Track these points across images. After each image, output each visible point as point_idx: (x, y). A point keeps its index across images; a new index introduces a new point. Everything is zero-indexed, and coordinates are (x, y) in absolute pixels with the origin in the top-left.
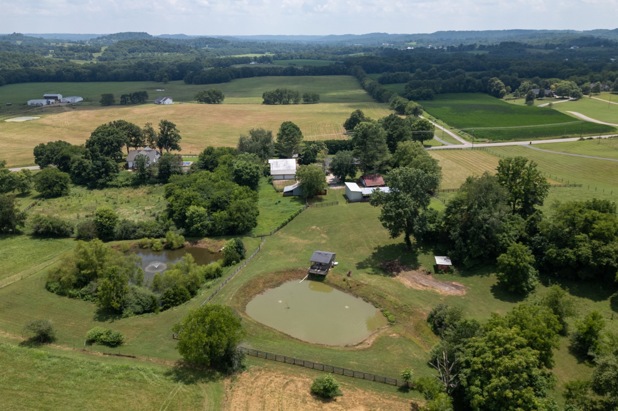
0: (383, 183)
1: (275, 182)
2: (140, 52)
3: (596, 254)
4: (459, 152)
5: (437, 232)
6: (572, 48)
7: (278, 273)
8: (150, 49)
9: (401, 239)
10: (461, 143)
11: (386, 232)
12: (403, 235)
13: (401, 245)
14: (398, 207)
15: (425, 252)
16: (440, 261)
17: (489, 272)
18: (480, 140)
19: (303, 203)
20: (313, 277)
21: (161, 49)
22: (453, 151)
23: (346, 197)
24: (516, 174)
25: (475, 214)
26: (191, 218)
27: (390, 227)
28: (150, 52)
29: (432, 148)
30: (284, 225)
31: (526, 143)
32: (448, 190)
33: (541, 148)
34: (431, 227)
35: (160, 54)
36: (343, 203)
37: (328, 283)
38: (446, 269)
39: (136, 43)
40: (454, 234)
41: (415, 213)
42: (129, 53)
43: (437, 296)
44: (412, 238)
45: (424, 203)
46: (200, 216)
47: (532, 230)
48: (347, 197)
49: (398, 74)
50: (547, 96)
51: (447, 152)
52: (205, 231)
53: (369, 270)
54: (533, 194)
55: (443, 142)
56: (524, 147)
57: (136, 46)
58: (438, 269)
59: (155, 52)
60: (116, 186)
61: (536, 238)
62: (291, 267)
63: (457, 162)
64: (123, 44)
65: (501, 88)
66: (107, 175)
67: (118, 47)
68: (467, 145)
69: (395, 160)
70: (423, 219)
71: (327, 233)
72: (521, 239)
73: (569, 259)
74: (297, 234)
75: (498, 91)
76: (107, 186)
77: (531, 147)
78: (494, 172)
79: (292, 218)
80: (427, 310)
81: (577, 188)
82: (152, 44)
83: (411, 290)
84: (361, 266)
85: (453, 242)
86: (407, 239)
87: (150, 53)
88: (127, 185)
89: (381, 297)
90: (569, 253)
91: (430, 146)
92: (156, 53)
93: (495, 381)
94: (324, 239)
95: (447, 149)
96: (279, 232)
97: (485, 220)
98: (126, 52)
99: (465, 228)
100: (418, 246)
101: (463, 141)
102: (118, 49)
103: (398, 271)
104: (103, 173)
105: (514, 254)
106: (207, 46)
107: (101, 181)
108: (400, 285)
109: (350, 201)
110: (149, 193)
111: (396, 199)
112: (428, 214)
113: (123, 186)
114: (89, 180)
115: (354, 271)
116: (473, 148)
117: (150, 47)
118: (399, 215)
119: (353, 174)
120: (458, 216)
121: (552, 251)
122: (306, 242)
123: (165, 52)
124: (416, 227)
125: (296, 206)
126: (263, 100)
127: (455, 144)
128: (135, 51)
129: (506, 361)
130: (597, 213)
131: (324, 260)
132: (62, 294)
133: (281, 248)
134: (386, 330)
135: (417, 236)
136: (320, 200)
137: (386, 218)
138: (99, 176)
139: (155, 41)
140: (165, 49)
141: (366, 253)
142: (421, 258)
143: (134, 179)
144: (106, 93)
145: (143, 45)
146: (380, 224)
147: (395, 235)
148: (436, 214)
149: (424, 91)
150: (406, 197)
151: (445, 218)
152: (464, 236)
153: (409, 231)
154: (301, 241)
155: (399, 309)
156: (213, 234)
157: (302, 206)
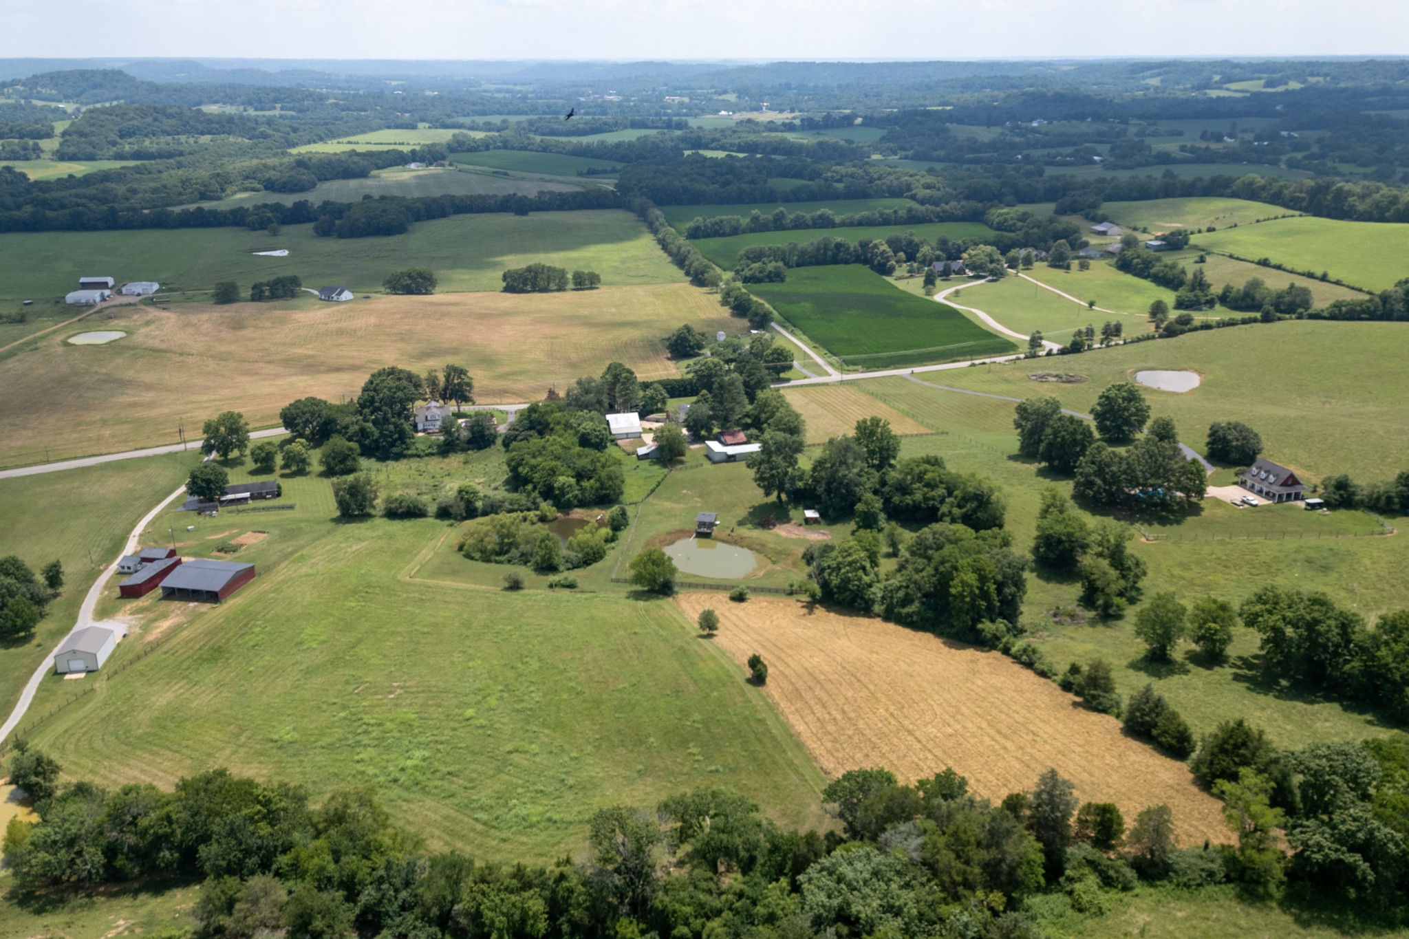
0: (745, 439)
1: (619, 442)
2: (146, 136)
3: (926, 499)
4: (824, 389)
5: (805, 489)
6: (1035, 124)
7: (669, 533)
8: (168, 129)
9: (773, 498)
10: (828, 374)
11: (761, 491)
12: (775, 494)
13: (773, 504)
14: (772, 469)
15: (795, 508)
16: (810, 514)
17: (850, 520)
18: (851, 368)
19: (665, 466)
20: (700, 535)
21: (192, 127)
22: (818, 388)
23: (708, 457)
24: (872, 433)
25: (837, 471)
26: (562, 489)
27: (764, 487)
28: (168, 134)
29: (792, 383)
30: (653, 491)
31: (904, 372)
32: (814, 445)
33: (924, 380)
34: (800, 484)
35: (191, 140)
36: (707, 465)
37: (715, 539)
38: (815, 521)
39: (132, 114)
40: (820, 490)
41: (786, 473)
42: (121, 137)
43: (808, 541)
44: (784, 496)
45: (793, 462)
46: (570, 486)
47: (883, 483)
48: (710, 456)
49: (722, 221)
50: (957, 273)
51: (810, 389)
52: (575, 502)
53: (749, 526)
54: (888, 450)
55: (805, 371)
56: (903, 378)
57: (135, 123)
58: (808, 521)
59: (178, 134)
60: (418, 456)
61: (886, 489)
62: (679, 528)
63: (823, 405)
64: (102, 117)
65: (888, 259)
66: (404, 443)
67: (93, 125)
68: (835, 376)
69: (756, 413)
70: (793, 479)
71: (700, 497)
72: (876, 492)
73: (908, 504)
74: (669, 499)
75: (885, 264)
76: (405, 456)
77: (912, 379)
78: (852, 433)
79: (659, 484)
80: (802, 550)
81: (943, 437)
82: (169, 116)
83: (786, 539)
84: (741, 523)
85: (819, 497)
86: (779, 497)
87: (169, 138)
88: (432, 454)
89: (763, 545)
90: (908, 500)
91: (788, 380)
92: (183, 138)
93: (843, 571)
94: (698, 503)
95: (811, 385)
96: (650, 499)
97: (845, 476)
98: (113, 136)
99: (829, 484)
100: (788, 503)
101: (829, 369)
102: (93, 129)
103: (774, 525)
104: (396, 440)
105: (866, 503)
106: (278, 106)
107: (395, 450)
108: (777, 535)
109: (714, 463)
110: (466, 463)
111: (769, 462)
112: (797, 473)
113: (427, 455)
114: (378, 448)
115: (736, 528)
116: (842, 383)
117: (168, 123)
118: (772, 476)
119: (709, 430)
120: (823, 474)
121: (896, 499)
122: (681, 506)
123: (202, 133)
124: (787, 486)
125: (657, 471)
126: (504, 284)
127: (820, 375)
128: (134, 133)
129: (849, 559)
130: (928, 467)
131: (707, 520)
132: (489, 561)
133: (660, 513)
134: (770, 566)
135: (788, 494)
136: (682, 462)
137: (760, 479)
138: (393, 445)
139: (175, 110)
140: (200, 127)
141: (743, 512)
142: (793, 513)
143: (439, 446)
144: (224, 281)
145: (149, 120)
146: (754, 484)
147: (767, 494)
148: (804, 473)
149: (771, 266)
150: (777, 459)
151: (812, 476)
152: (828, 491)
153: (781, 489)
154: (675, 506)
155: (779, 553)
156: (583, 504)
157: (665, 471)
